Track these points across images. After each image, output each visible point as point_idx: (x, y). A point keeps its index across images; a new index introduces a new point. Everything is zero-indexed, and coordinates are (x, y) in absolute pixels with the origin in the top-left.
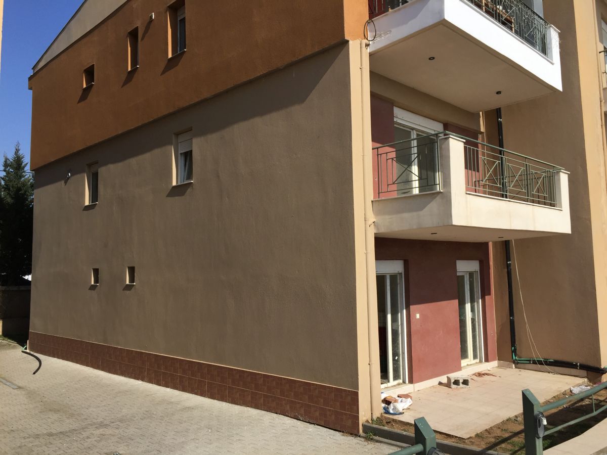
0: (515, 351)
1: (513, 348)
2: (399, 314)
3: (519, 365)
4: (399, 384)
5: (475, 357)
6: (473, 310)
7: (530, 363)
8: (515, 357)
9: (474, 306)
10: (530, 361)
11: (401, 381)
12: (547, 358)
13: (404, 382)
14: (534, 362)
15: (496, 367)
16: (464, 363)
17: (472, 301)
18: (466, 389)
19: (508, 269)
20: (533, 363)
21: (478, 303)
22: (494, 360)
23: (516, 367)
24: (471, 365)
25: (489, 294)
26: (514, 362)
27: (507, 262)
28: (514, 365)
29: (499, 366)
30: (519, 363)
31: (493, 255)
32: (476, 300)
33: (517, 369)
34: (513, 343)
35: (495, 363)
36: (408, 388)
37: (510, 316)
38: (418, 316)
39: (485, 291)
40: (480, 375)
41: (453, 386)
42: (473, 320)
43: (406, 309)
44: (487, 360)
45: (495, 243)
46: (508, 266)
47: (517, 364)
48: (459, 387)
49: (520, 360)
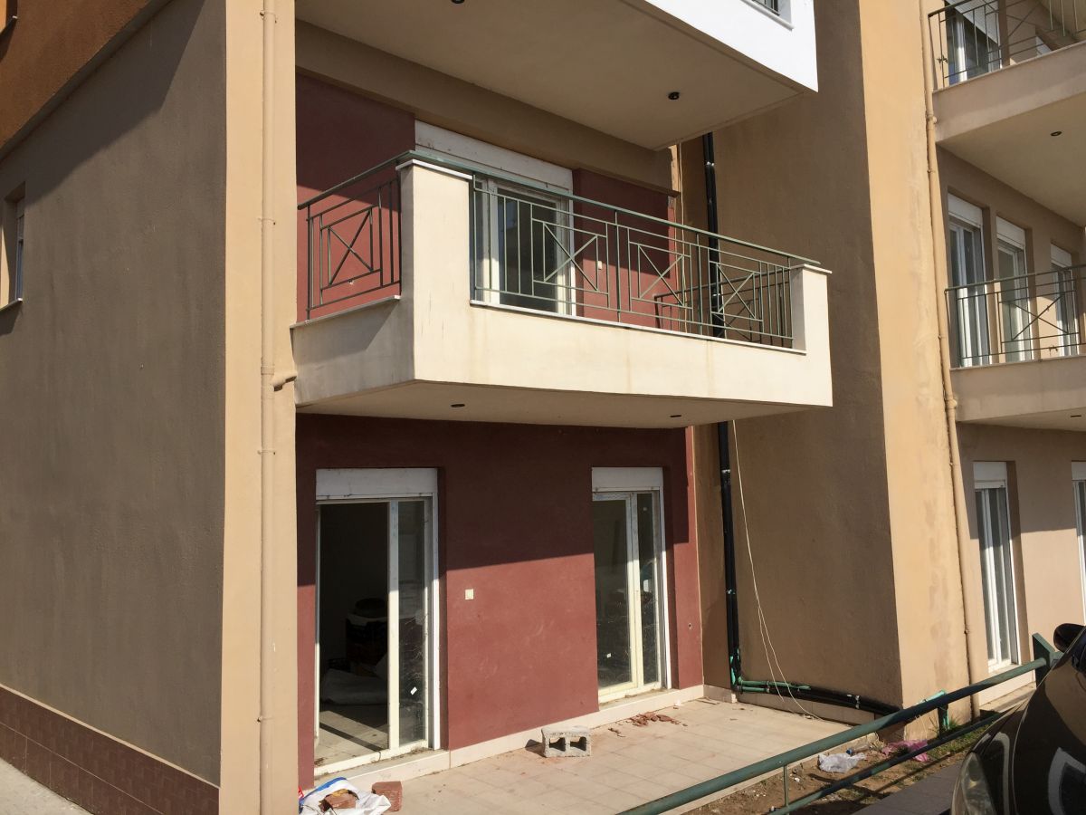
0: (736, 666)
1: (732, 658)
2: (426, 590)
3: (745, 696)
4: (414, 752)
5: (650, 676)
6: (646, 573)
7: (765, 692)
8: (737, 678)
9: (651, 566)
10: (765, 686)
11: (424, 744)
12: (799, 681)
13: (431, 746)
14: (773, 691)
15: (700, 700)
16: (606, 694)
17: (646, 556)
18: (575, 760)
19: (722, 486)
20: (771, 692)
21: (659, 559)
22: (695, 683)
23: (739, 701)
24: (634, 696)
25: (684, 538)
26: (733, 688)
27: (721, 469)
28: (734, 696)
29: (708, 697)
30: (743, 691)
31: (696, 457)
32: (655, 554)
33: (740, 706)
34: (733, 645)
35: (698, 691)
36: (440, 760)
37: (728, 589)
38: (470, 594)
39: (677, 533)
40: (642, 720)
41: (551, 752)
42: (647, 599)
43: (440, 578)
44: (676, 685)
45: (699, 429)
46: (725, 479)
47: (743, 693)
48: (563, 754)
49: (746, 686)
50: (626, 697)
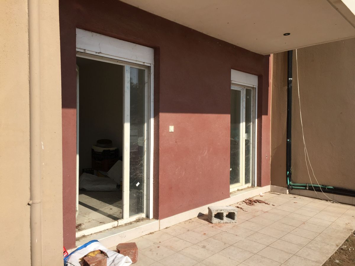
0: (289, 176)
1: (288, 172)
2: (146, 125)
3: (294, 191)
4: (138, 221)
5: (247, 181)
6: (247, 131)
7: (306, 189)
8: (290, 182)
9: (250, 126)
10: (306, 186)
11: (143, 215)
12: (326, 184)
13: (148, 217)
14: (311, 188)
15: (269, 192)
16: (233, 188)
17: (248, 121)
19: (288, 86)
20: (309, 189)
21: (254, 123)
22: (267, 185)
23: (290, 193)
24: (242, 190)
25: (266, 114)
26: (288, 188)
27: (288, 78)
28: (288, 191)
29: (272, 191)
30: (293, 188)
31: (274, 72)
32: (252, 120)
33: (291, 196)
34: (288, 167)
35: (268, 188)
36: (153, 225)
37: (287, 138)
38: (172, 129)
39: (262, 111)
40: (250, 202)
41: (215, 220)
42: (247, 142)
43: (154, 117)
44: (259, 185)
45: (276, 55)
46: (289, 83)
48: (222, 221)
49: (294, 186)
50: (238, 190)
